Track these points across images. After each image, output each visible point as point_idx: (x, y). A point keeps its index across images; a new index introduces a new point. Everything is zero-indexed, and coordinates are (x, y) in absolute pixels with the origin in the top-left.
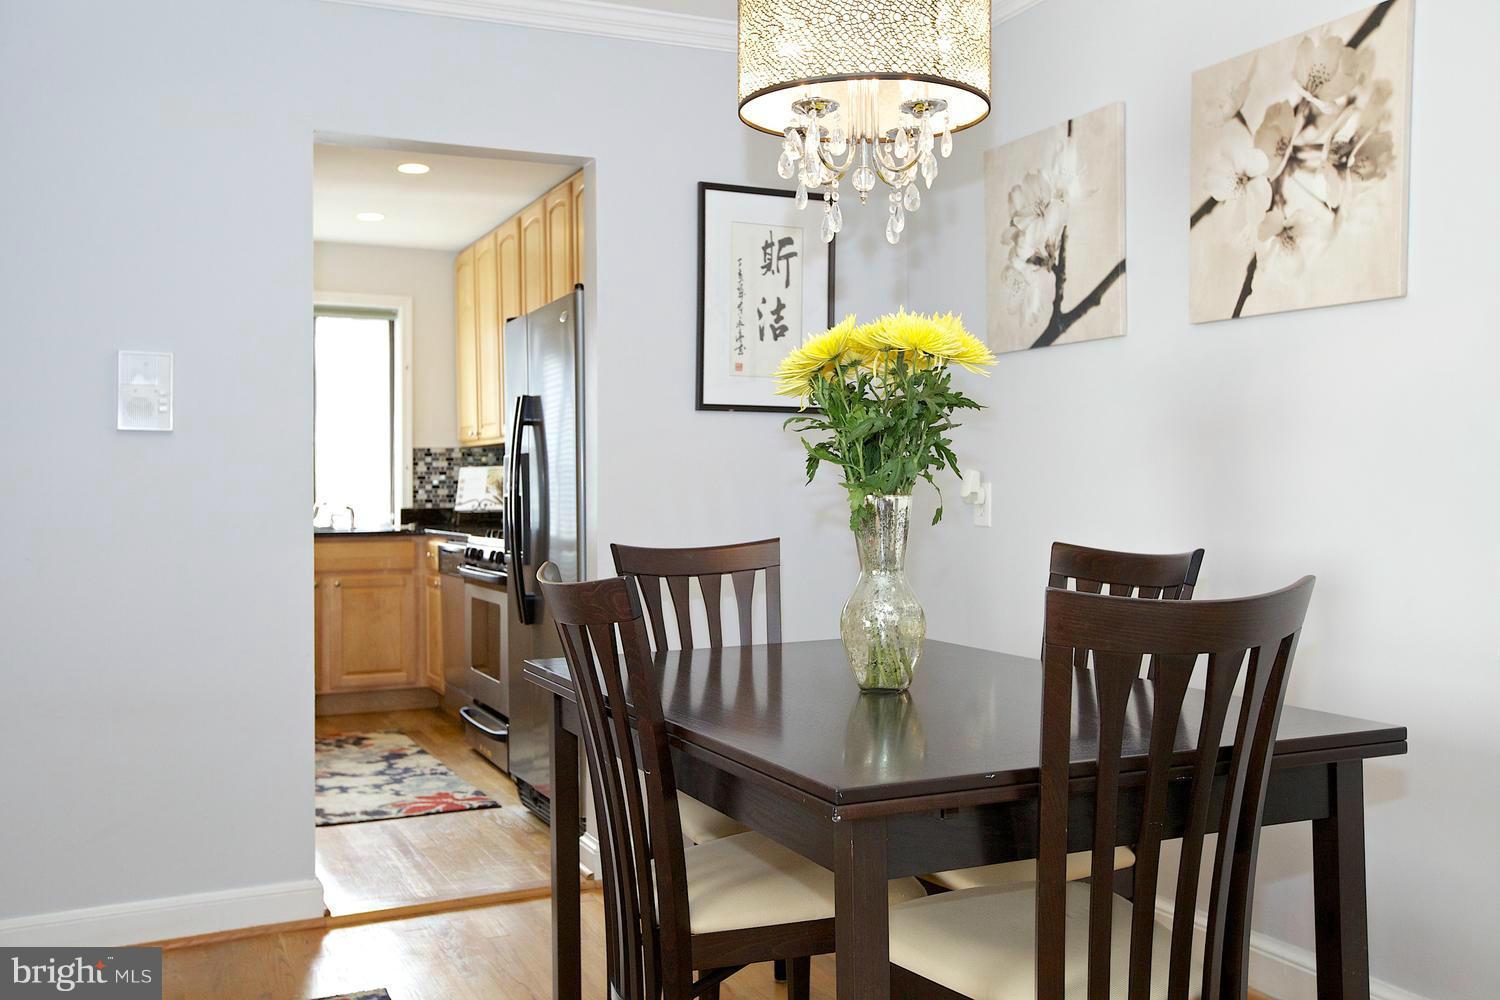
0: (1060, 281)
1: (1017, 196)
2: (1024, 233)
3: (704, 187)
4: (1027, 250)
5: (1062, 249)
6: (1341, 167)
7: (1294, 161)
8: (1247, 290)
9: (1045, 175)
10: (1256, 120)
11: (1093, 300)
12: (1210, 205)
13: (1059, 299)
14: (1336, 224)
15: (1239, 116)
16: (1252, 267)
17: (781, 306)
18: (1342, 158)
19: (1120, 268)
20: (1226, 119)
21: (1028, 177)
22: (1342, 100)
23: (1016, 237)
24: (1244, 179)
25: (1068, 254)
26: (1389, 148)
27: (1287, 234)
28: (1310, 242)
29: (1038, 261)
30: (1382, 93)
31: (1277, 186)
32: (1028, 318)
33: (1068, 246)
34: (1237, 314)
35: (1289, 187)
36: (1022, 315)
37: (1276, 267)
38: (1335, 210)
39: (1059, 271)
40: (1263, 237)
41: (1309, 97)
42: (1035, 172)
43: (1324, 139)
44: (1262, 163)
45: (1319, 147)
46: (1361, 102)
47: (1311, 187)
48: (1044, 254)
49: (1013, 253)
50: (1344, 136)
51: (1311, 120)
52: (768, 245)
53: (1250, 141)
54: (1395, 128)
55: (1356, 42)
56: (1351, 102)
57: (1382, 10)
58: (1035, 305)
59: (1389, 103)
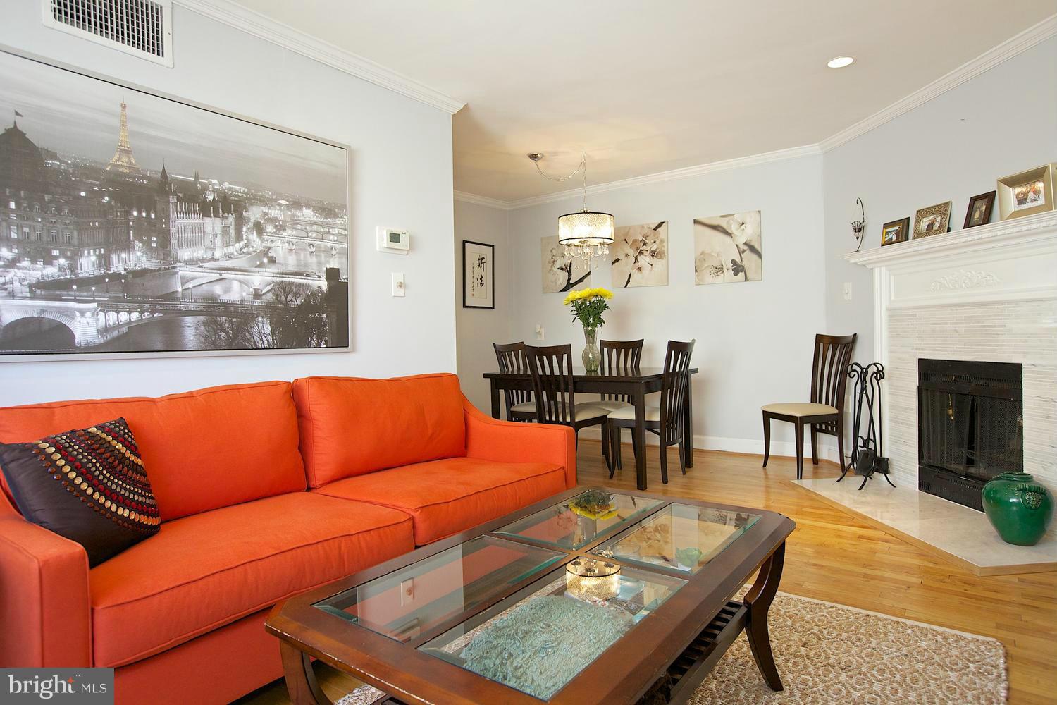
0: (570, 275)
1: (553, 251)
2: (556, 261)
3: (464, 242)
4: (558, 265)
5: (570, 267)
6: (653, 256)
7: (641, 253)
8: (628, 281)
10: (630, 242)
11: (581, 280)
12: (618, 260)
13: (569, 279)
14: (652, 268)
15: (625, 240)
16: (630, 275)
17: (482, 277)
18: (653, 254)
19: (589, 273)
20: (622, 241)
22: (653, 241)
23: (554, 262)
24: (627, 255)
25: (572, 268)
26: (664, 253)
27: (639, 269)
28: (646, 272)
29: (562, 269)
30: (662, 241)
31: (636, 258)
32: (558, 283)
33: (572, 266)
34: (626, 286)
35: (639, 258)
36: (556, 283)
37: (636, 276)
38: (652, 265)
39: (569, 272)
40: (633, 269)
41: (644, 239)
43: (648, 249)
44: (632, 252)
45: (647, 251)
46: (657, 242)
47: (645, 260)
48: (564, 267)
49: (552, 266)
50: (653, 249)
51: (645, 244)
52: (479, 259)
53: (629, 247)
54: (665, 249)
55: (655, 229)
56: (655, 242)
57: (662, 223)
58: (561, 280)
59: (664, 244)
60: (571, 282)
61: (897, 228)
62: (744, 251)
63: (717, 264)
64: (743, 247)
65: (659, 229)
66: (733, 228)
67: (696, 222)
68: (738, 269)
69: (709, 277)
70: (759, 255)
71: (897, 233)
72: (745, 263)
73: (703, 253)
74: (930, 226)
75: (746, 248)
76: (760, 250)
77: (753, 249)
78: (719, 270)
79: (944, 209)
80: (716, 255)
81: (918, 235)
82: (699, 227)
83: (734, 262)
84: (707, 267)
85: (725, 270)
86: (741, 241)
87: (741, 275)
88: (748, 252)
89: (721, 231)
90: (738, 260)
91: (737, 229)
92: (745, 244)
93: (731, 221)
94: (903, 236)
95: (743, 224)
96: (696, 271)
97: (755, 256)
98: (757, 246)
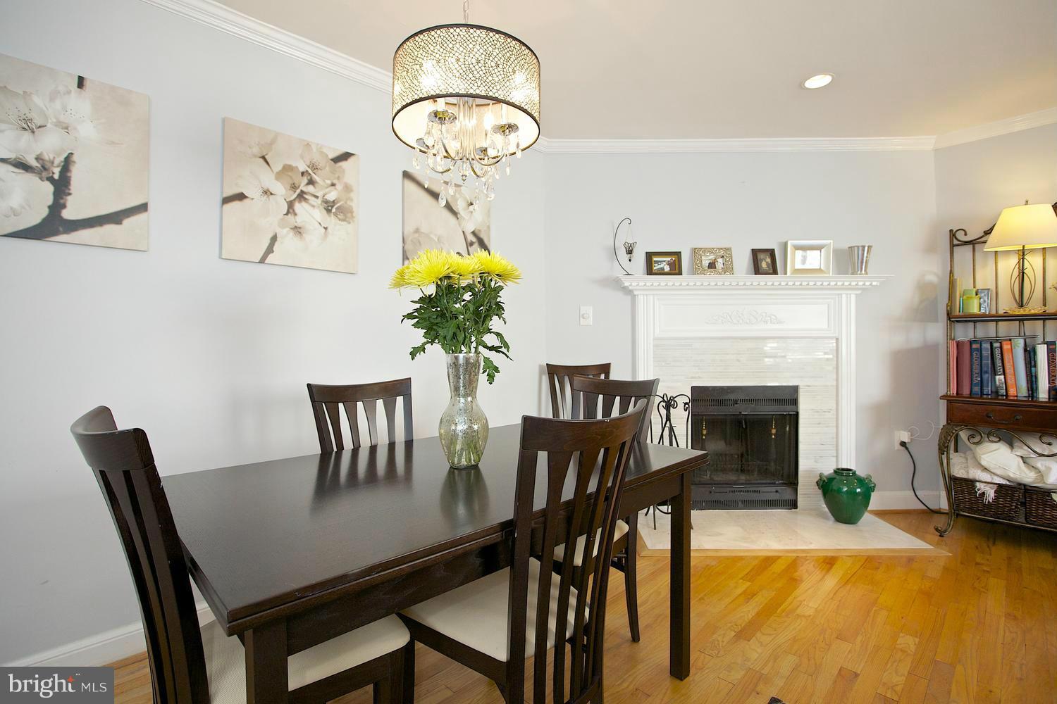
0: (61, 192)
5: (66, 168)
6: (329, 211)
7: (302, 196)
8: (270, 250)
10: (277, 167)
11: (116, 218)
12: (241, 197)
13: (58, 206)
14: (326, 235)
15: (263, 158)
16: (274, 239)
18: (329, 206)
19: (143, 208)
20: (255, 157)
22: (329, 182)
24: (267, 192)
26: (352, 213)
27: (297, 230)
28: (312, 239)
29: (22, 165)
30: (348, 188)
31: (291, 205)
33: (75, 168)
34: (262, 262)
35: (297, 206)
37: (287, 243)
38: (326, 228)
39: (61, 184)
40: (281, 227)
41: (310, 171)
43: (320, 194)
44: (281, 190)
45: (317, 197)
46: (339, 187)
47: (309, 214)
48: (33, 163)
50: (332, 196)
51: (311, 182)
53: (273, 176)
54: (355, 206)
55: (334, 161)
56: (333, 185)
57: (348, 154)
58: (16, 202)
59: (352, 195)
60: (67, 214)
62: (472, 244)
64: (471, 238)
65: (343, 164)
66: (460, 207)
67: (407, 175)
71: (669, 265)
73: (414, 230)
74: (712, 265)
75: (474, 239)
77: (483, 244)
82: (410, 186)
86: (470, 228)
88: (476, 246)
91: (464, 209)
92: (474, 233)
93: (458, 196)
95: (471, 204)
98: (486, 241)
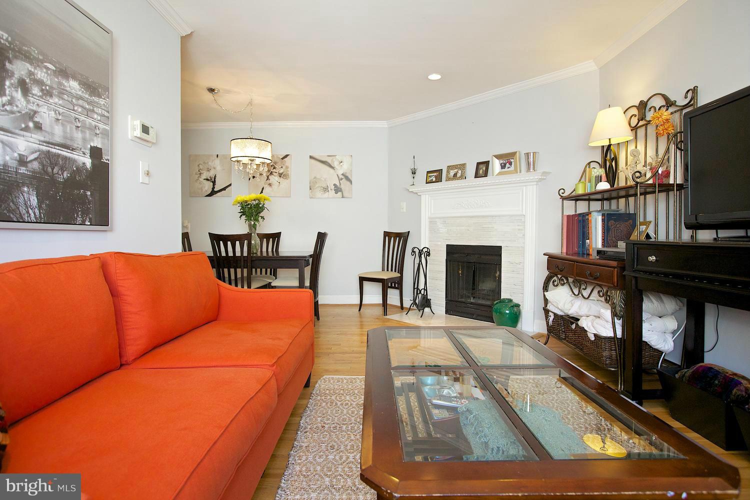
0: (214, 185)
1: (200, 166)
2: (203, 173)
4: (204, 176)
5: (215, 178)
6: (280, 176)
7: (271, 173)
8: (262, 192)
9: (210, 163)
11: (224, 189)
12: (254, 177)
13: (213, 188)
14: (279, 185)
16: (263, 189)
18: (280, 175)
19: (230, 185)
21: (204, 163)
22: (280, 167)
23: (200, 174)
24: (261, 175)
25: (216, 180)
26: (288, 176)
27: (270, 185)
28: (274, 187)
29: (208, 180)
30: (287, 167)
31: (268, 177)
32: (204, 190)
33: (216, 178)
35: (270, 177)
36: (202, 190)
37: (268, 189)
38: (279, 183)
39: (214, 183)
40: (265, 184)
41: (274, 164)
42: (206, 162)
44: (265, 173)
45: (276, 173)
46: (284, 167)
47: (274, 179)
48: (209, 179)
49: (200, 177)
50: (281, 172)
51: (274, 168)
54: (289, 173)
55: (282, 159)
56: (282, 167)
57: (287, 156)
58: (206, 188)
59: (289, 169)
60: (215, 190)
61: (436, 174)
62: (342, 179)
63: (324, 186)
64: (341, 177)
65: (285, 159)
66: (336, 164)
67: (311, 157)
68: (337, 189)
69: (319, 194)
70: (351, 182)
71: (436, 177)
72: (342, 187)
73: (315, 178)
74: (455, 175)
75: (343, 177)
76: (351, 178)
77: (347, 179)
78: (326, 189)
79: (462, 167)
80: (324, 180)
81: (448, 179)
82: (313, 161)
83: (335, 185)
84: (318, 187)
85: (329, 189)
86: (340, 172)
87: (340, 193)
88: (344, 180)
89: (327, 165)
90: (338, 184)
91: (338, 165)
92: (343, 174)
93: (334, 160)
94: (439, 179)
95: (342, 162)
96: (310, 189)
97: (348, 183)
